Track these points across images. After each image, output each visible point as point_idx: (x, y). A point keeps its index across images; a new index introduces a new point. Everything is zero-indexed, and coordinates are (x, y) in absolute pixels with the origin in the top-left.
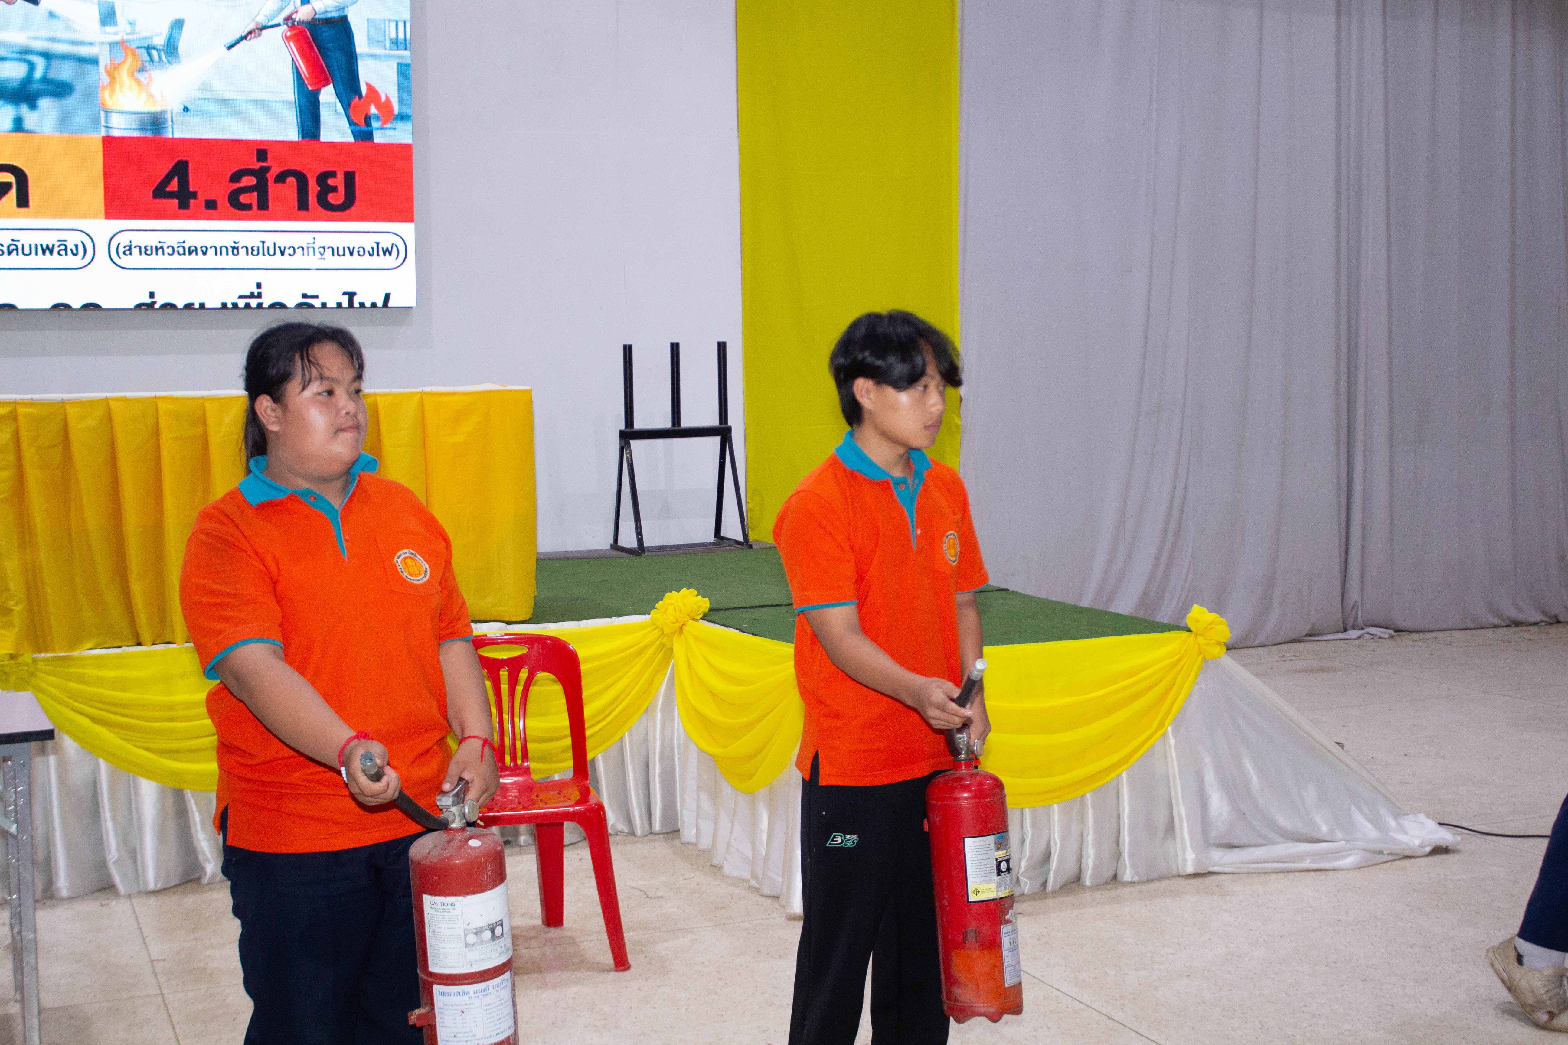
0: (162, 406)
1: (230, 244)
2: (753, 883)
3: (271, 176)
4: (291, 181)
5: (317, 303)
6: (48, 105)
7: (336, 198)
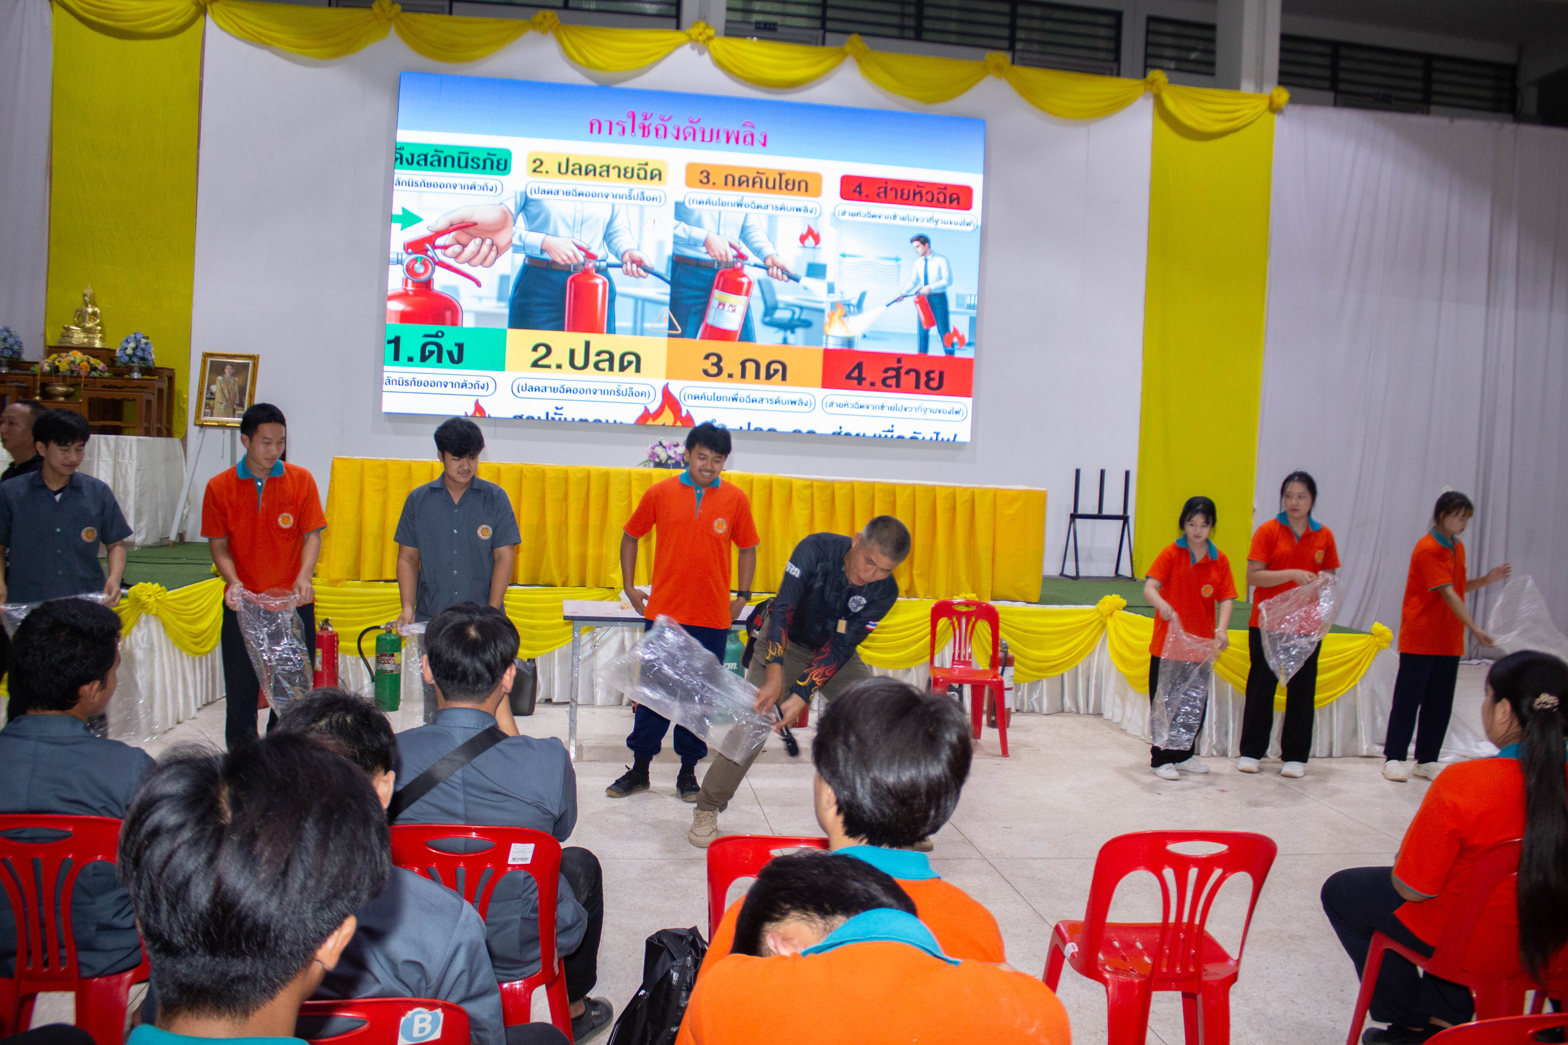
0: (876, 486)
1: (880, 404)
2: (1143, 737)
3: (903, 371)
4: (913, 374)
5: (920, 437)
6: (800, 332)
7: (934, 384)
